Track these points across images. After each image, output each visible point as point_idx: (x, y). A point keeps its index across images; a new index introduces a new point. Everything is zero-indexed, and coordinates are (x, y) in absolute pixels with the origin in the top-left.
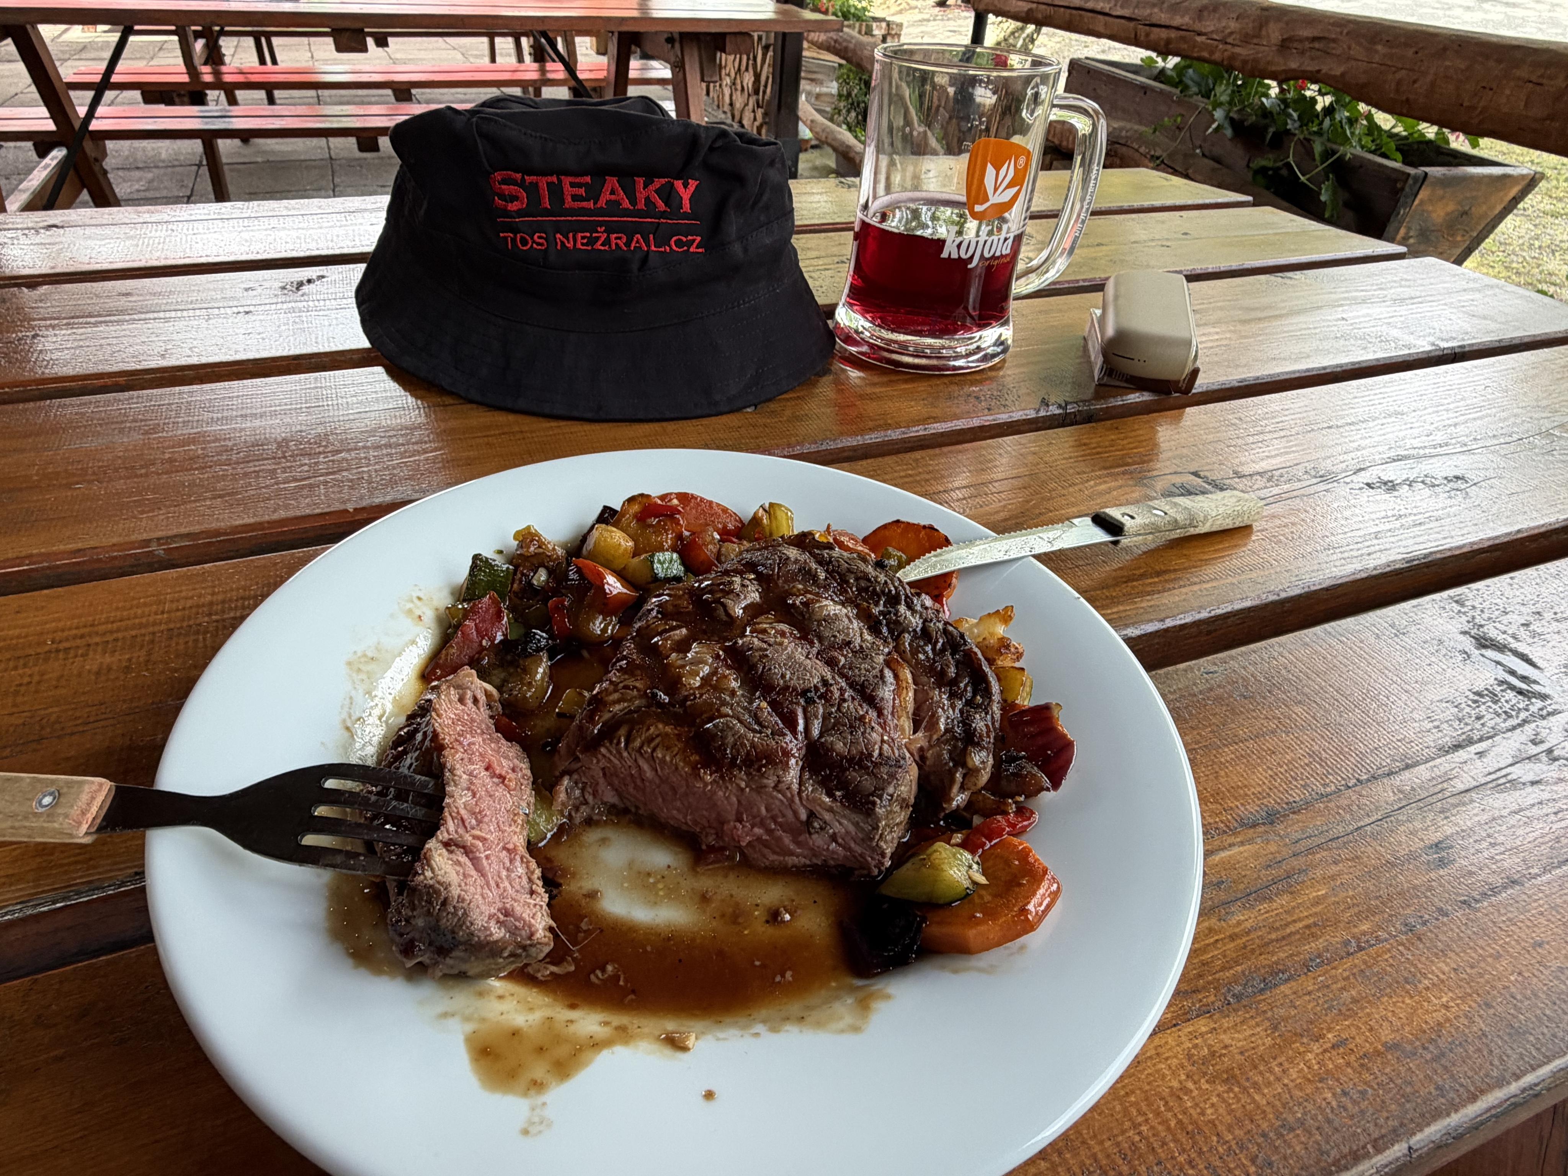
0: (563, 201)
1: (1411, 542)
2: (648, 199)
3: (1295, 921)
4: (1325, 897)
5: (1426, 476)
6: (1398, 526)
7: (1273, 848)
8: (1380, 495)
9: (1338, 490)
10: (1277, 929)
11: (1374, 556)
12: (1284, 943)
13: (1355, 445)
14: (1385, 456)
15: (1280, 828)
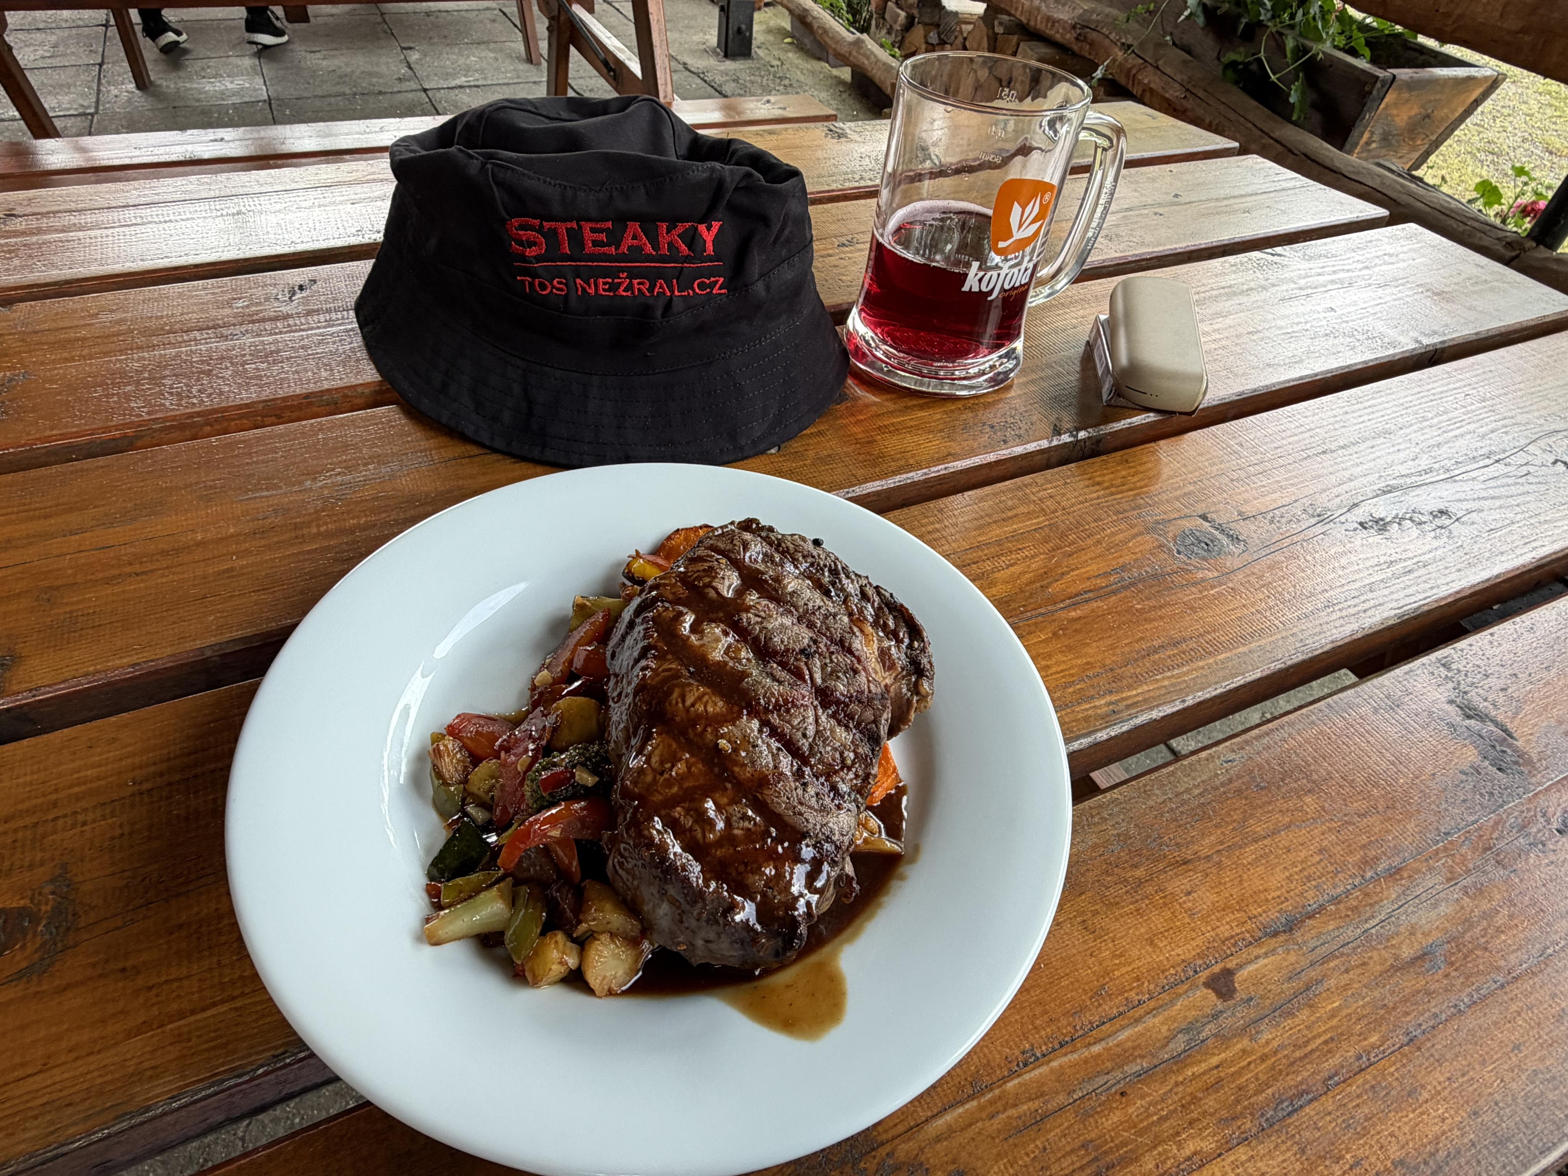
0: (582, 246)
1: (1402, 594)
2: (671, 245)
3: (1314, 1038)
4: (1340, 1008)
5: (1414, 511)
6: (1389, 575)
7: (1292, 958)
8: (1373, 537)
9: (1334, 532)
10: (1300, 1047)
11: (1369, 613)
12: (1307, 1060)
13: (1347, 474)
14: (1376, 487)
15: (1297, 934)
